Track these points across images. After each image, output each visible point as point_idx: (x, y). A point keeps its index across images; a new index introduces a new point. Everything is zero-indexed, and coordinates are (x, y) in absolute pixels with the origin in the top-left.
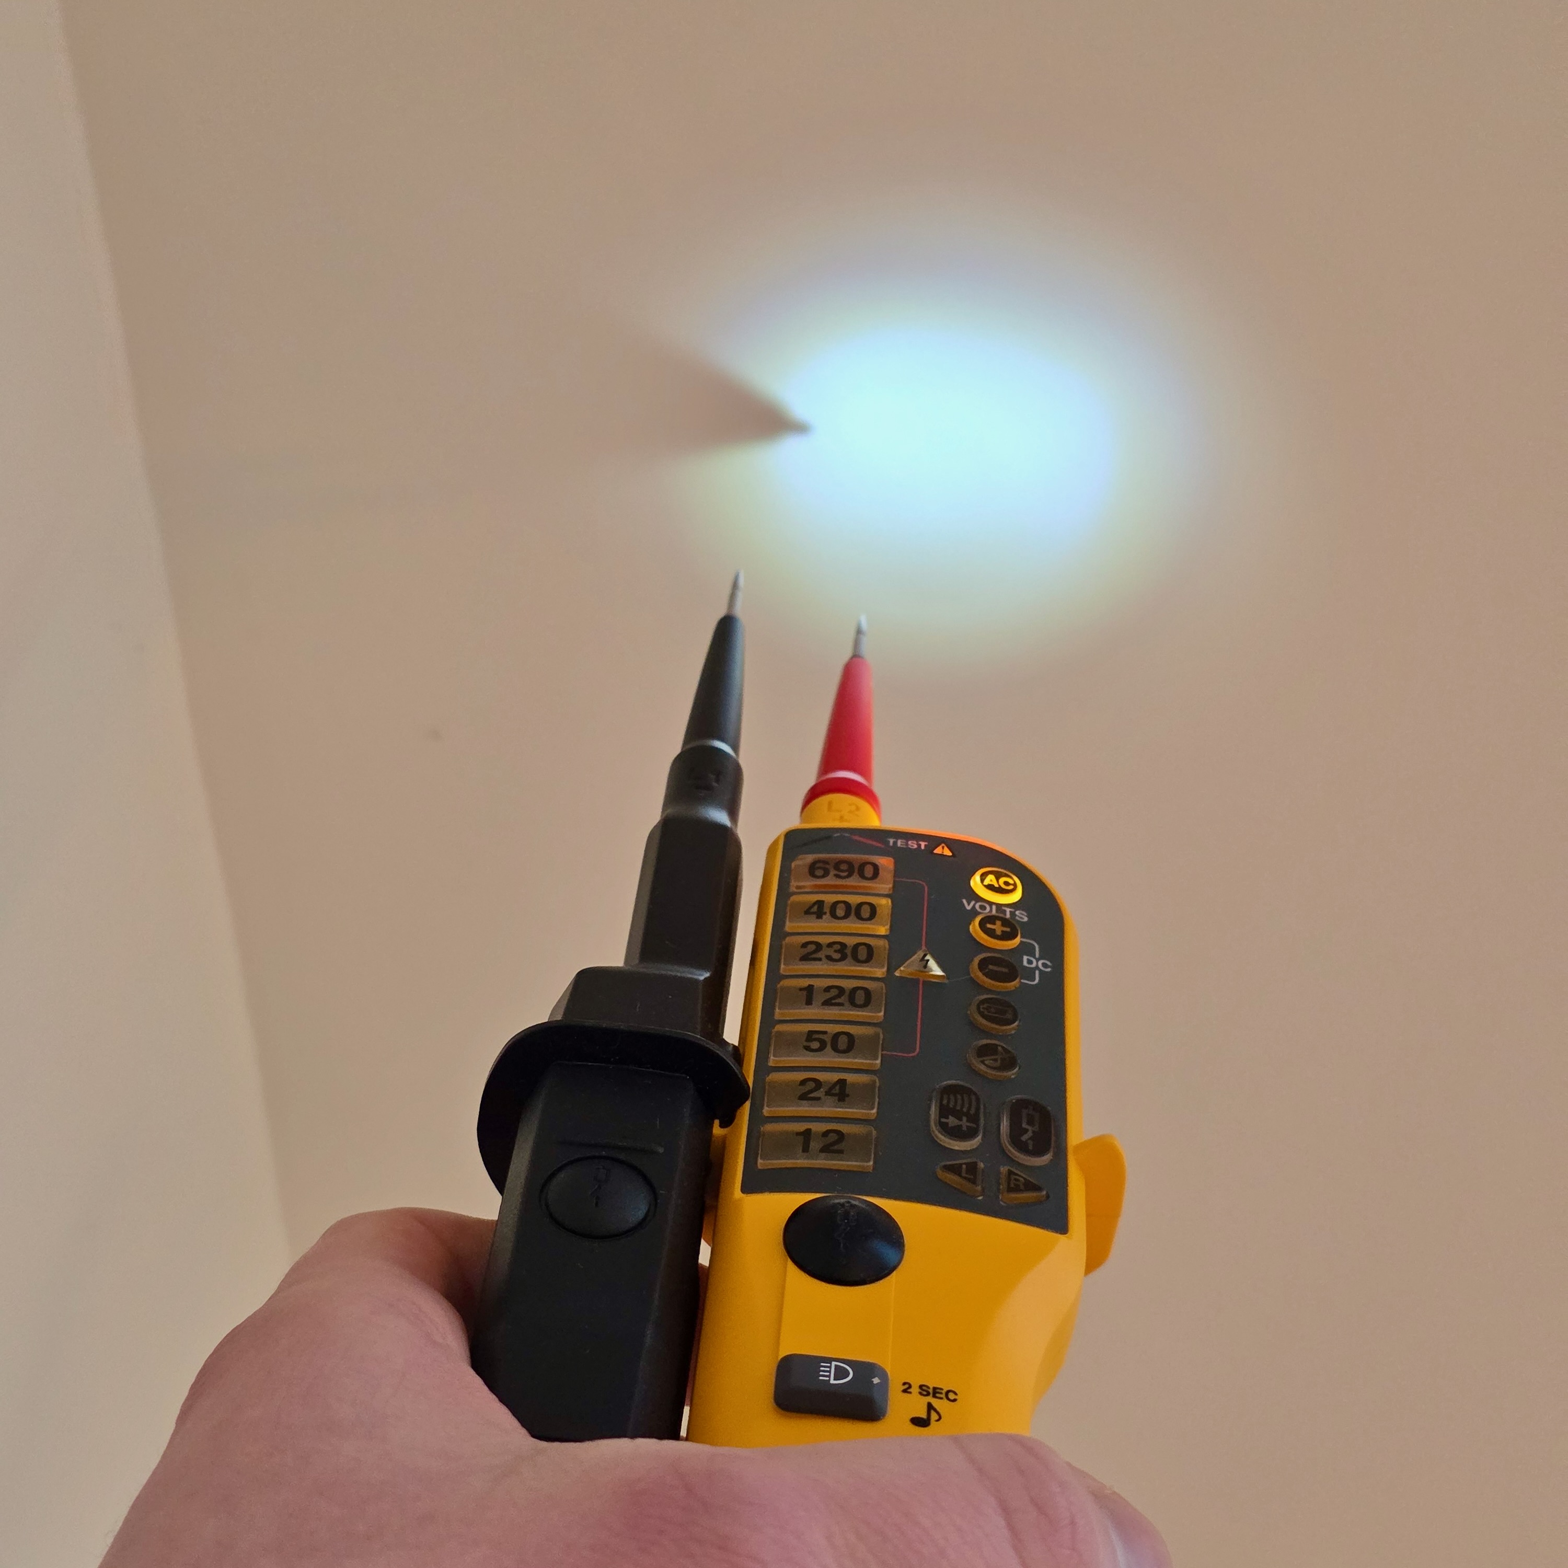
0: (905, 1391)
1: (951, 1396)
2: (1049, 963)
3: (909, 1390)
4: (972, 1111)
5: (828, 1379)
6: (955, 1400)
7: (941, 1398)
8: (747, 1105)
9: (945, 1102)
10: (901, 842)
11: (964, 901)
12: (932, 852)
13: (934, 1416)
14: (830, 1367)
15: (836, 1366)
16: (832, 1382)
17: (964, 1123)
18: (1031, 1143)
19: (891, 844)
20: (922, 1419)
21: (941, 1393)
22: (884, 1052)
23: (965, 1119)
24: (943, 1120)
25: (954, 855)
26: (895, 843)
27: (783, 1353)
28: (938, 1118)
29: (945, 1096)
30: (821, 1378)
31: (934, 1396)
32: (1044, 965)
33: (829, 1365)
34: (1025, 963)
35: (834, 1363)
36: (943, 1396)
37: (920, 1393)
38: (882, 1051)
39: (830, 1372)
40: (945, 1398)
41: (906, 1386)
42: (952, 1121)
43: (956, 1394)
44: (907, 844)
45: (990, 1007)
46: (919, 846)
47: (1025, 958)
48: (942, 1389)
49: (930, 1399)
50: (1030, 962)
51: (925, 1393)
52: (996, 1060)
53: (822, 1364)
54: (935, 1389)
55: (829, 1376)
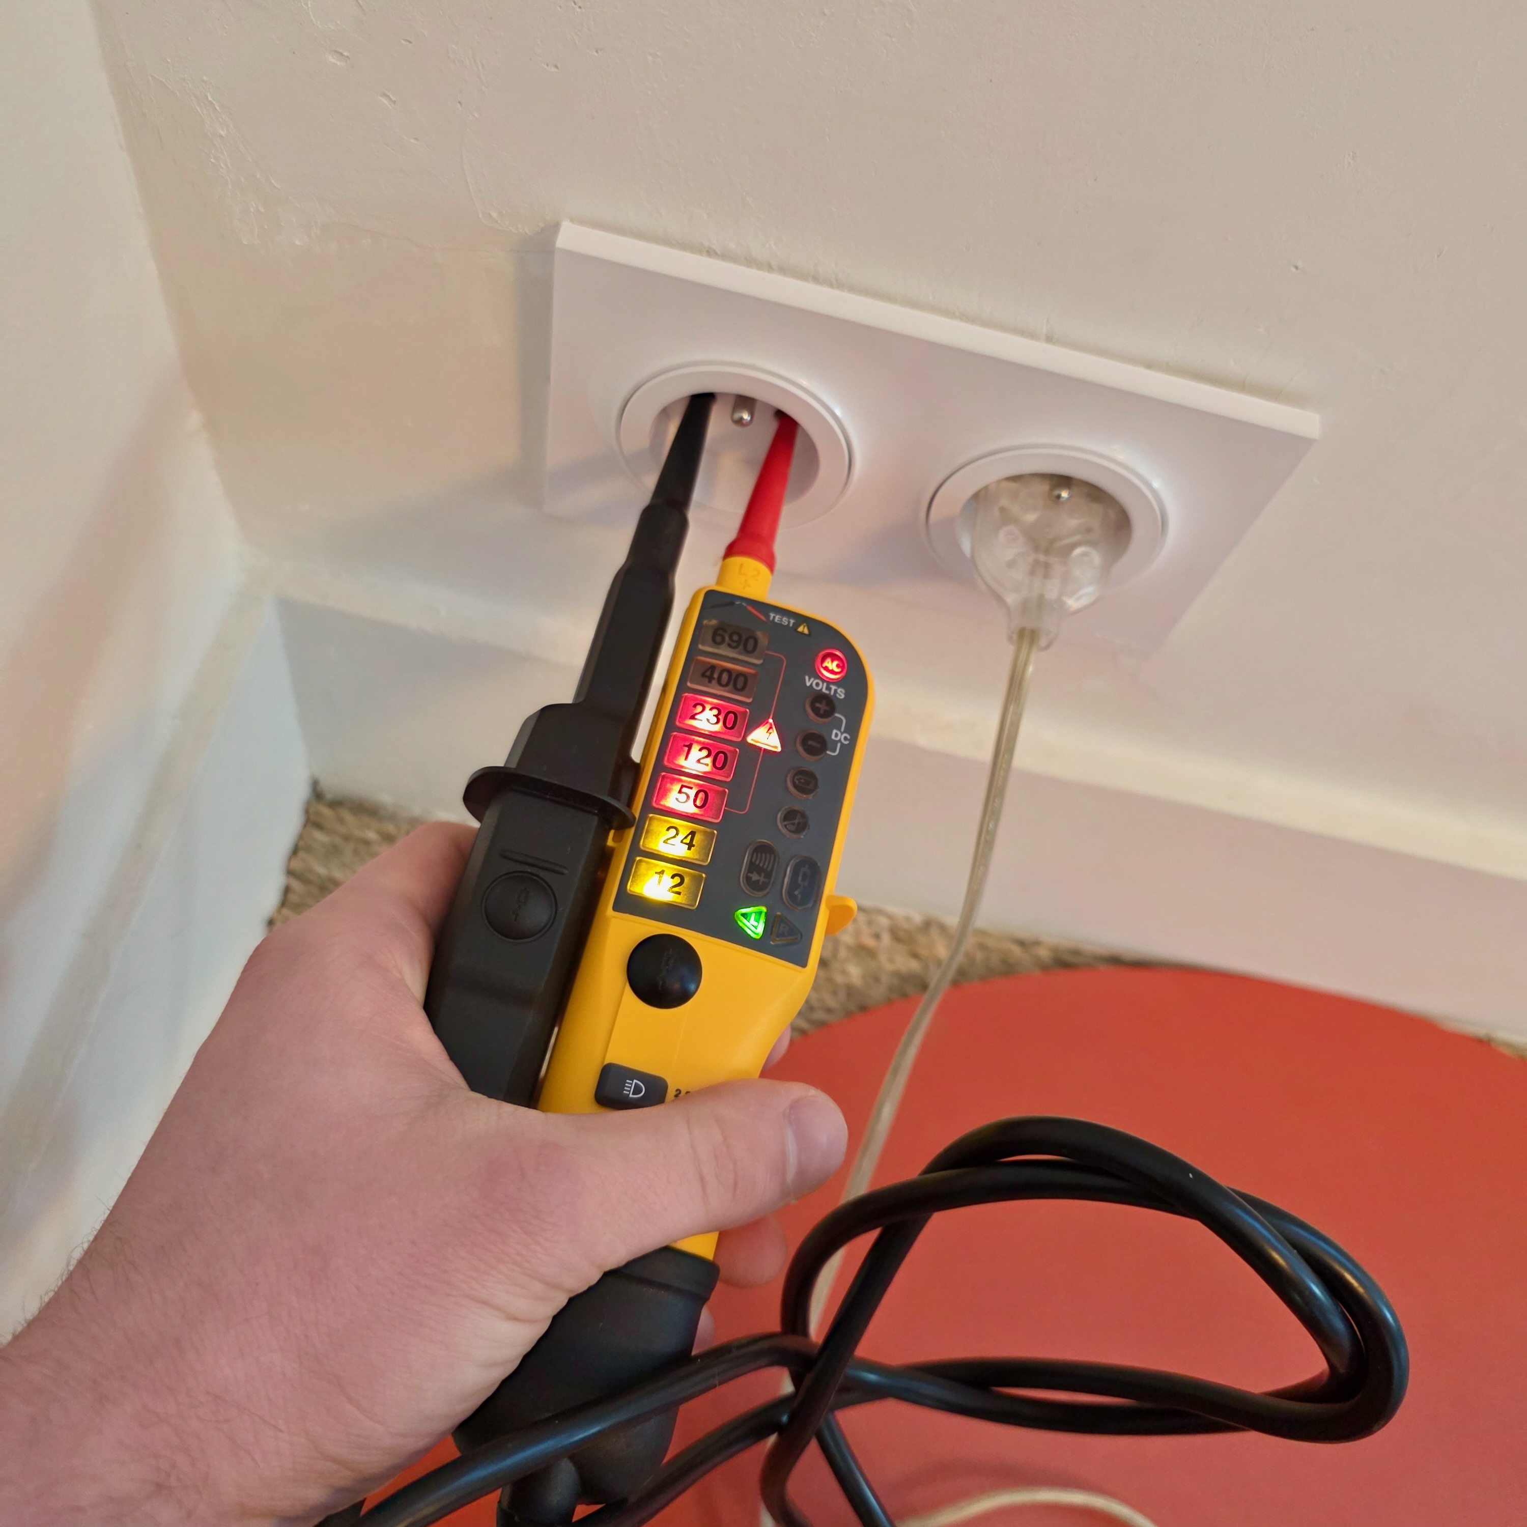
2: (849, 737)
4: (769, 869)
5: (628, 1093)
8: (633, 830)
9: (753, 860)
10: (778, 618)
11: (807, 678)
12: (796, 630)
14: (632, 1084)
15: (636, 1083)
16: (631, 1096)
17: (762, 879)
18: (799, 896)
19: (771, 618)
22: (726, 808)
23: (763, 875)
24: (750, 875)
25: (809, 635)
26: (774, 617)
27: (607, 1062)
28: (746, 872)
29: (755, 854)
30: (624, 1092)
32: (846, 738)
33: (631, 1082)
34: (833, 737)
35: (634, 1081)
38: (725, 806)
39: (631, 1088)
42: (755, 877)
44: (781, 621)
45: (801, 779)
46: (789, 622)
47: (835, 731)
50: (836, 735)
52: (793, 824)
53: (628, 1081)
55: (630, 1091)
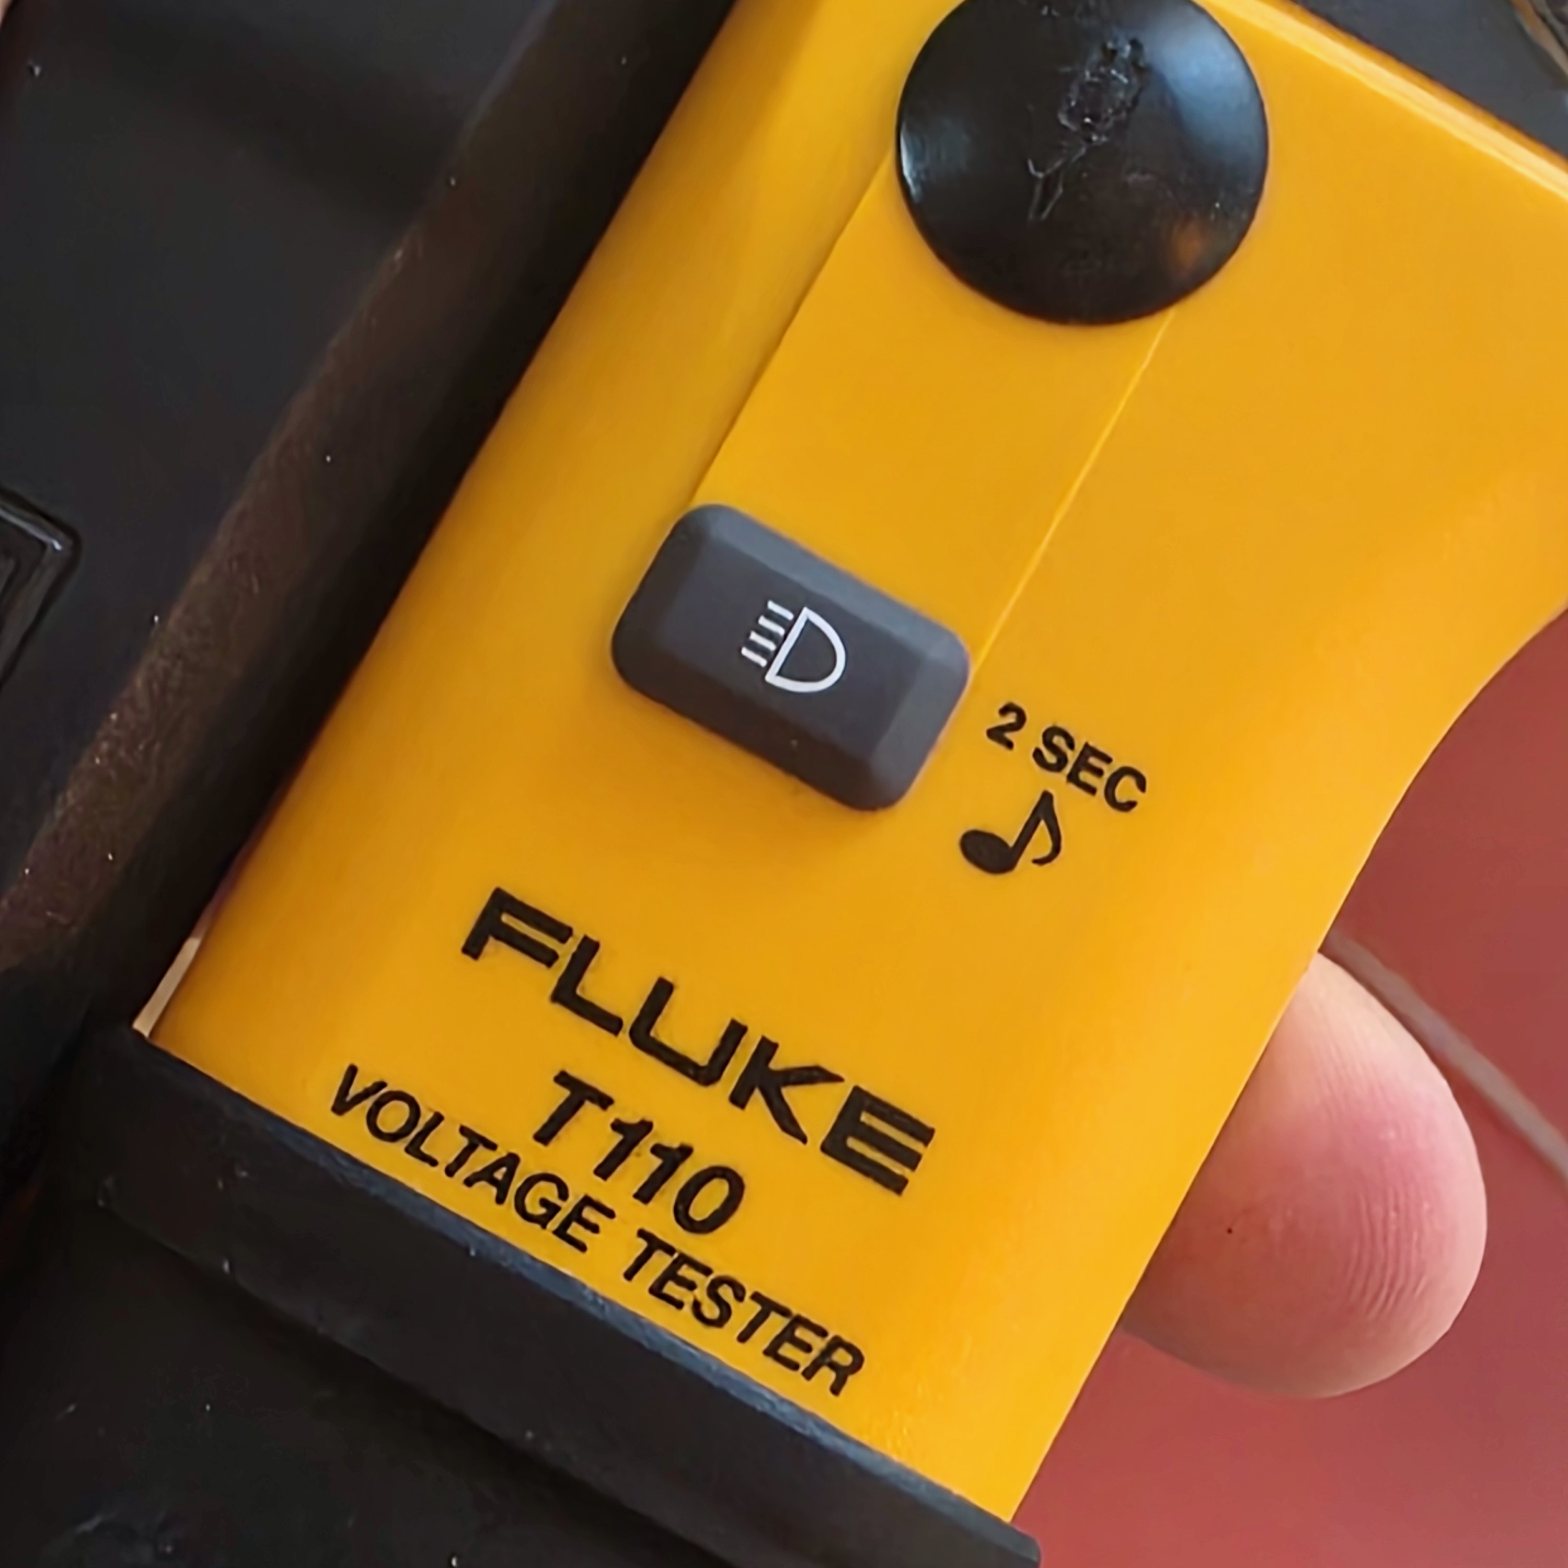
0: (996, 734)
1: (1126, 789)
3: (1009, 736)
5: (763, 662)
6: (1131, 805)
7: (1091, 790)
13: (1041, 842)
14: (788, 626)
15: (809, 624)
16: (772, 677)
20: (1002, 843)
21: (1099, 772)
27: (701, 499)
30: (745, 652)
31: (1073, 778)
33: (790, 614)
35: (807, 614)
36: (1100, 784)
37: (1038, 754)
39: (788, 629)
40: (1101, 792)
41: (1011, 718)
43: (1142, 784)
48: (1108, 760)
49: (1057, 783)
51: (1051, 759)
53: (772, 606)
54: (1088, 750)
55: (770, 657)
